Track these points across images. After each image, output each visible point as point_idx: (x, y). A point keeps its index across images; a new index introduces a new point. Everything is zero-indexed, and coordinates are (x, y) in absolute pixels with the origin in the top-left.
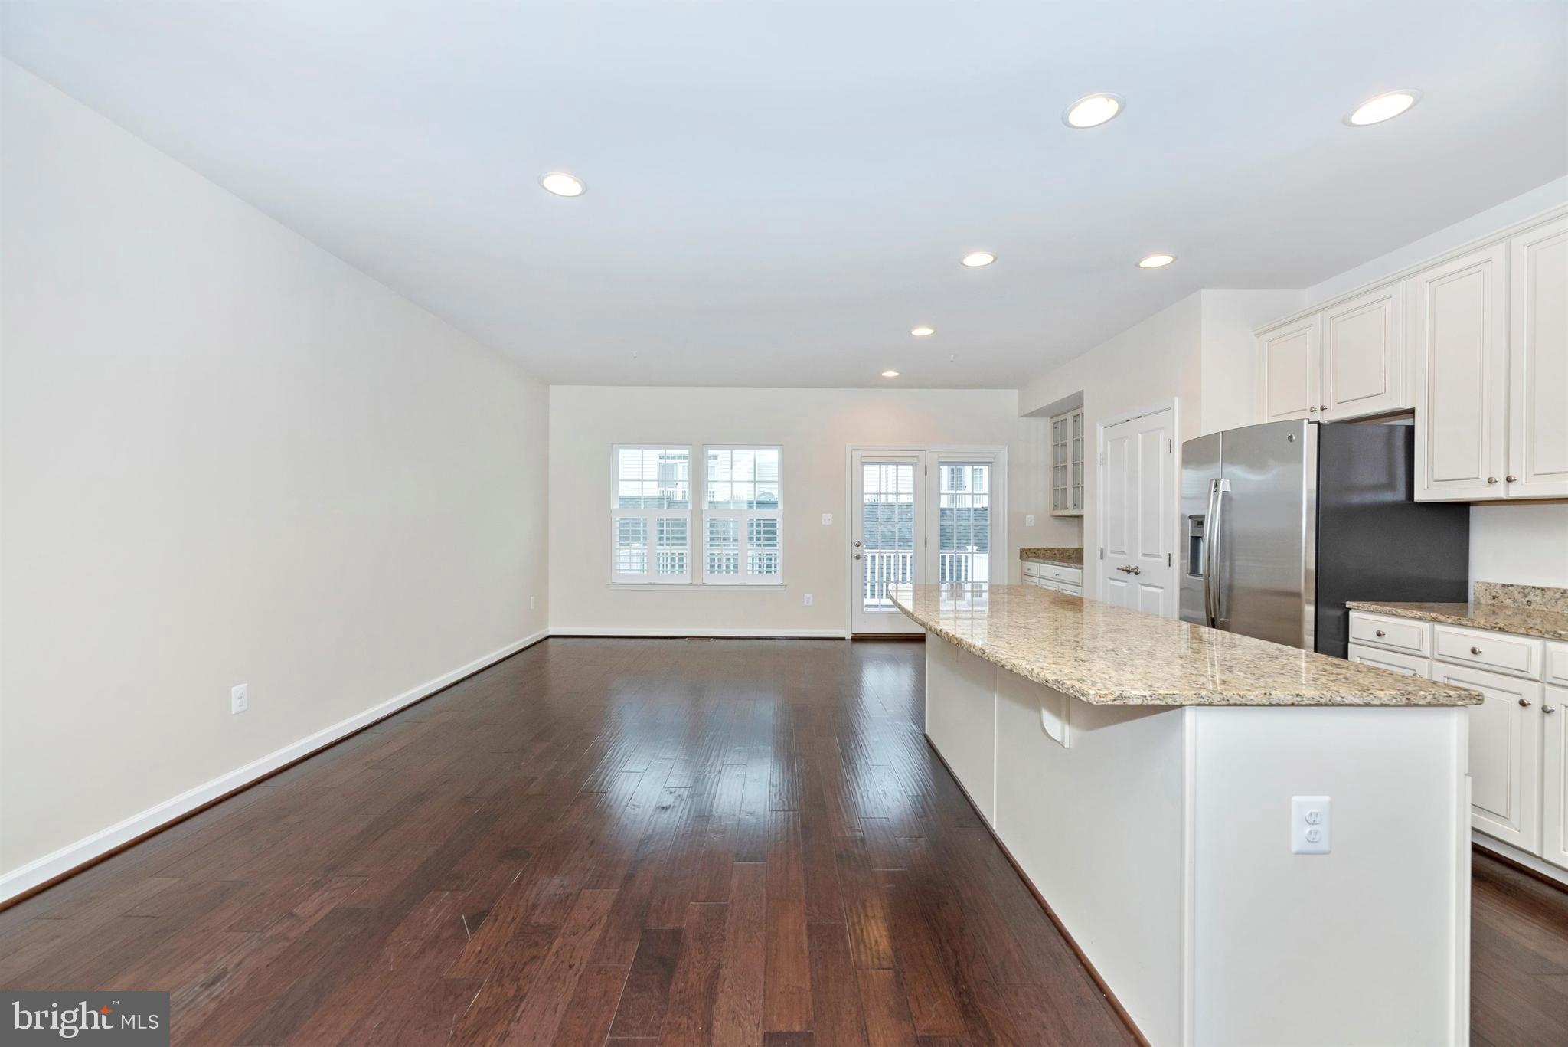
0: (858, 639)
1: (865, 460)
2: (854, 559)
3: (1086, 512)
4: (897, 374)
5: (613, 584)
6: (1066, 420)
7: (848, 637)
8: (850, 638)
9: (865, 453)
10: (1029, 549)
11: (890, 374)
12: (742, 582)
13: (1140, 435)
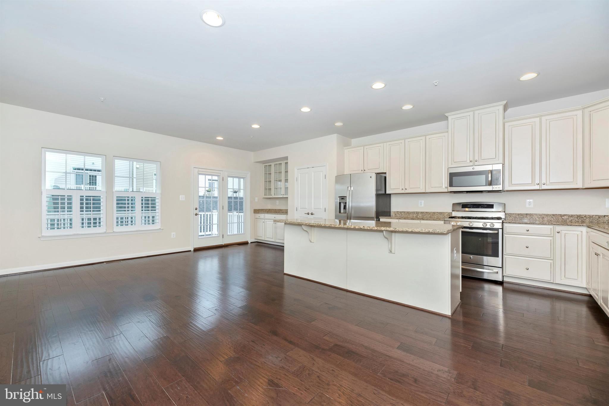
0: (196, 250)
1: (200, 172)
2: (194, 215)
3: (289, 196)
4: (222, 139)
5: (43, 237)
6: (271, 165)
7: (192, 250)
8: (193, 250)
9: (200, 170)
10: (257, 209)
11: (220, 138)
12: (138, 229)
13: (313, 173)
